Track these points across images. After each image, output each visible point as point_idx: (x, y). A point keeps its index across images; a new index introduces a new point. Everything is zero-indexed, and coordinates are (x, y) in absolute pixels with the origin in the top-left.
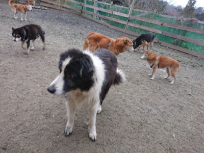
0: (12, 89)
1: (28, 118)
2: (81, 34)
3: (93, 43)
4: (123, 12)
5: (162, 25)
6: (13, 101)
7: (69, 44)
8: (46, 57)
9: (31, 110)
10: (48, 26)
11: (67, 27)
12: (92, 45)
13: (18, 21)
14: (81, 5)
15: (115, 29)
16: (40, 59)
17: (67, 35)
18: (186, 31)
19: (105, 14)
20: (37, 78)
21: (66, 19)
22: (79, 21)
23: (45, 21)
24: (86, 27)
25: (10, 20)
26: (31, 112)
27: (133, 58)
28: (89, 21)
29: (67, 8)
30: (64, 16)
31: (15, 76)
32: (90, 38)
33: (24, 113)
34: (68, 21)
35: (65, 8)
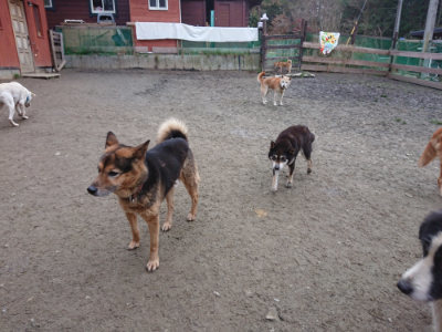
0: (295, 243)
1: (339, 311)
2: (398, 121)
6: (302, 269)
7: (377, 147)
8: (335, 179)
9: (340, 295)
10: (323, 112)
11: (362, 108)
13: (269, 107)
16: (325, 184)
17: (367, 128)
20: (331, 226)
21: (357, 91)
23: (316, 102)
24: (407, 103)
25: (257, 107)
28: (410, 88)
29: (356, 67)
30: (351, 85)
31: (293, 217)
33: (328, 297)
34: (363, 93)
35: (352, 67)
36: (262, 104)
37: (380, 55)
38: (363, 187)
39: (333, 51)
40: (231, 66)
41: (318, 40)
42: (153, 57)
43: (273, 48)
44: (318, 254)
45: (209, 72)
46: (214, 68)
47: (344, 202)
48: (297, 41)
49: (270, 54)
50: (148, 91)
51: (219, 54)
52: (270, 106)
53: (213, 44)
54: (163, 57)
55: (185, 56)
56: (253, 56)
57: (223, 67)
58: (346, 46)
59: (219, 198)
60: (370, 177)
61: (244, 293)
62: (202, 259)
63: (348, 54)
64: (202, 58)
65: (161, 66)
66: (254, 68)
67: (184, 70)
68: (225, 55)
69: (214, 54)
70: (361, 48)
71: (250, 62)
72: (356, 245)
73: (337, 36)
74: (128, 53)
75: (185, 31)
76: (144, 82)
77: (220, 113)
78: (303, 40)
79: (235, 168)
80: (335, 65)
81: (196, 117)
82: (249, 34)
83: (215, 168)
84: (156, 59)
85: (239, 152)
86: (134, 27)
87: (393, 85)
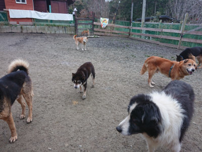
0: (90, 115)
1: (110, 146)
2: (133, 56)
3: (152, 67)
4: (173, 29)
6: (93, 127)
7: (125, 67)
8: (108, 83)
9: (110, 138)
11: (119, 51)
14: (128, 28)
15: (166, 46)
16: (104, 85)
17: (121, 59)
19: (153, 33)
20: (107, 105)
21: (117, 44)
22: (129, 44)
23: (100, 49)
24: (136, 49)
26: (111, 140)
27: (197, 78)
28: (137, 42)
29: (116, 33)
30: (115, 41)
33: (104, 139)
34: (119, 45)
35: (115, 33)
36: (77, 50)
37: (125, 29)
38: (119, 85)
39: (106, 26)
40: (61, 32)
41: (100, 22)
42: (20, 26)
43: (81, 24)
44: (100, 119)
45: (51, 34)
46: (53, 32)
47: (112, 92)
48: (91, 21)
49: (79, 27)
50: (16, 44)
51: (55, 26)
52: (80, 50)
53: (52, 21)
54: (25, 27)
55: (37, 26)
56: (72, 28)
57: (58, 32)
58: (112, 24)
59: (54, 97)
60: (122, 80)
61: (64, 146)
62: (42, 131)
63: (112, 28)
64: (46, 28)
65: (24, 31)
66: (73, 33)
67: (37, 33)
68: (58, 26)
69: (52, 26)
70: (118, 25)
71: (70, 30)
72: (117, 112)
73: (107, 20)
74: (6, 25)
75: (36, 14)
76: (15, 39)
77: (56, 54)
78: (93, 21)
79: (63, 81)
80: (108, 32)
81: (43, 57)
82: (69, 17)
83: (52, 82)
84: (21, 28)
85: (65, 73)
86: (8, 11)
87: (131, 41)
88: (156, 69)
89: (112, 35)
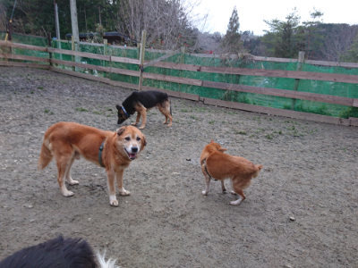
4: (128, 56)
5: (199, 70)
11: (14, 102)
12: (60, 154)
14: (46, 51)
18: (239, 76)
19: (96, 62)
22: (46, 82)
29: (19, 61)
30: (12, 78)
32: (53, 139)
35: (14, 60)
58: (5, 41)
63: (7, 48)
87: (53, 78)
88: (73, 153)
89: (8, 63)
